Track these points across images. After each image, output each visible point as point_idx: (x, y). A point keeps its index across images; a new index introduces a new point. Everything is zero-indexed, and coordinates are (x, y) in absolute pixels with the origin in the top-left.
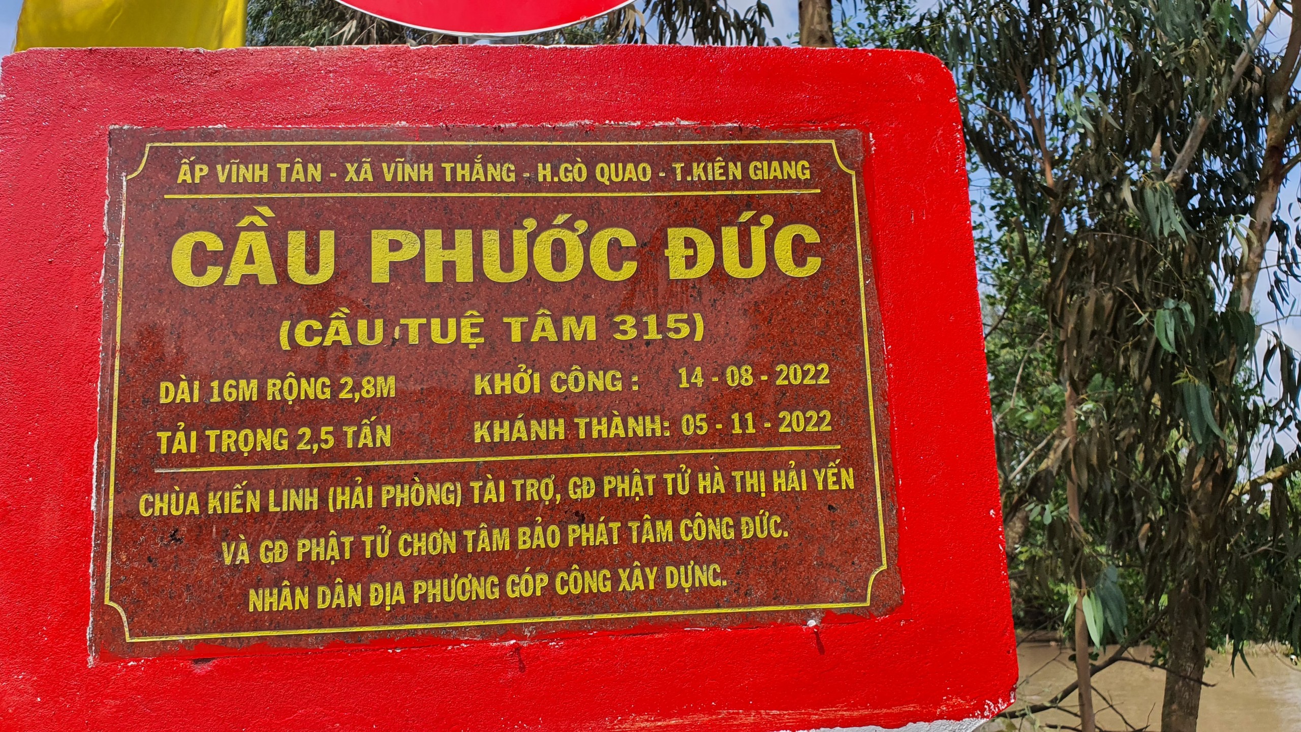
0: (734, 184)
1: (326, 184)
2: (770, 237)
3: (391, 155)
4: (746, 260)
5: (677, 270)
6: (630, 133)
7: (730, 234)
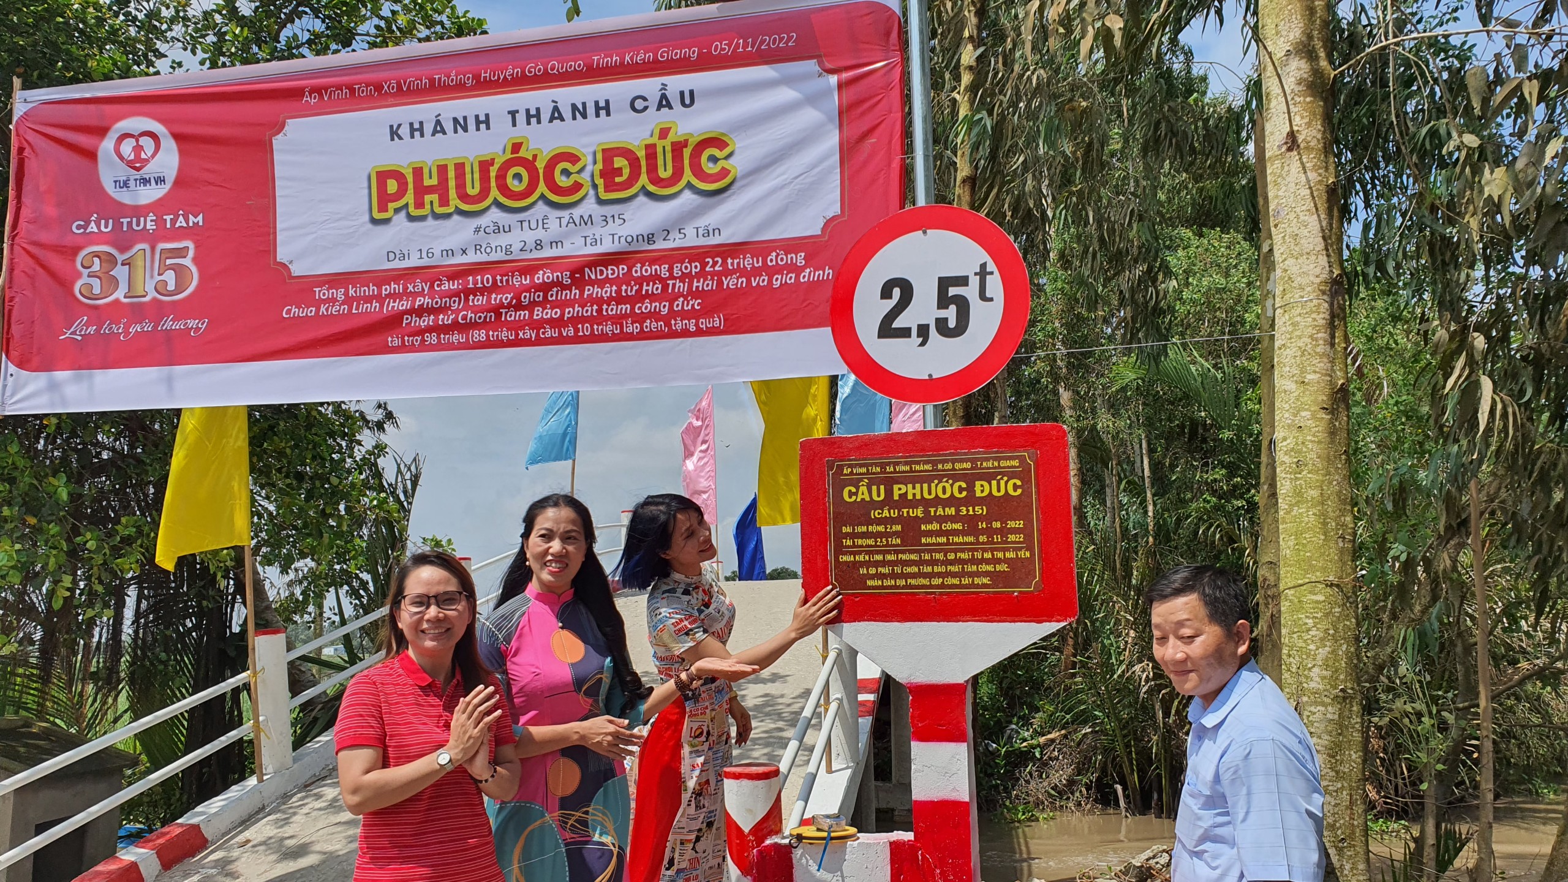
0: (995, 468)
1: (881, 473)
2: (1006, 483)
3: (898, 464)
4: (999, 491)
5: (978, 494)
6: (965, 454)
7: (994, 483)
